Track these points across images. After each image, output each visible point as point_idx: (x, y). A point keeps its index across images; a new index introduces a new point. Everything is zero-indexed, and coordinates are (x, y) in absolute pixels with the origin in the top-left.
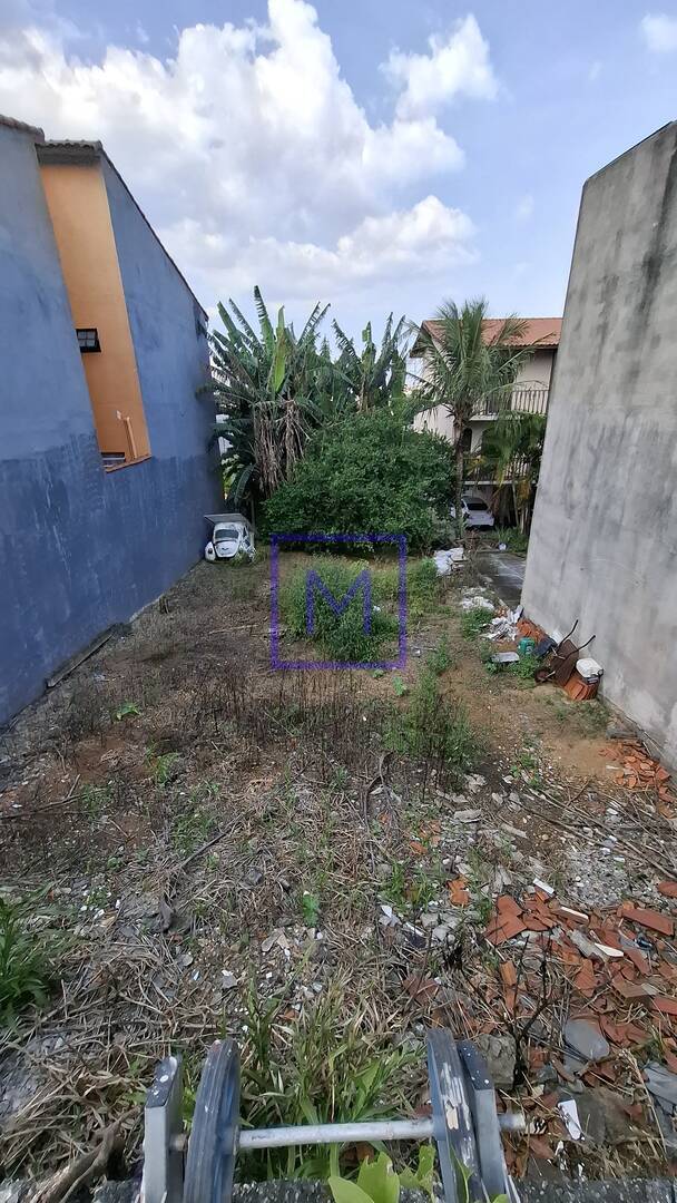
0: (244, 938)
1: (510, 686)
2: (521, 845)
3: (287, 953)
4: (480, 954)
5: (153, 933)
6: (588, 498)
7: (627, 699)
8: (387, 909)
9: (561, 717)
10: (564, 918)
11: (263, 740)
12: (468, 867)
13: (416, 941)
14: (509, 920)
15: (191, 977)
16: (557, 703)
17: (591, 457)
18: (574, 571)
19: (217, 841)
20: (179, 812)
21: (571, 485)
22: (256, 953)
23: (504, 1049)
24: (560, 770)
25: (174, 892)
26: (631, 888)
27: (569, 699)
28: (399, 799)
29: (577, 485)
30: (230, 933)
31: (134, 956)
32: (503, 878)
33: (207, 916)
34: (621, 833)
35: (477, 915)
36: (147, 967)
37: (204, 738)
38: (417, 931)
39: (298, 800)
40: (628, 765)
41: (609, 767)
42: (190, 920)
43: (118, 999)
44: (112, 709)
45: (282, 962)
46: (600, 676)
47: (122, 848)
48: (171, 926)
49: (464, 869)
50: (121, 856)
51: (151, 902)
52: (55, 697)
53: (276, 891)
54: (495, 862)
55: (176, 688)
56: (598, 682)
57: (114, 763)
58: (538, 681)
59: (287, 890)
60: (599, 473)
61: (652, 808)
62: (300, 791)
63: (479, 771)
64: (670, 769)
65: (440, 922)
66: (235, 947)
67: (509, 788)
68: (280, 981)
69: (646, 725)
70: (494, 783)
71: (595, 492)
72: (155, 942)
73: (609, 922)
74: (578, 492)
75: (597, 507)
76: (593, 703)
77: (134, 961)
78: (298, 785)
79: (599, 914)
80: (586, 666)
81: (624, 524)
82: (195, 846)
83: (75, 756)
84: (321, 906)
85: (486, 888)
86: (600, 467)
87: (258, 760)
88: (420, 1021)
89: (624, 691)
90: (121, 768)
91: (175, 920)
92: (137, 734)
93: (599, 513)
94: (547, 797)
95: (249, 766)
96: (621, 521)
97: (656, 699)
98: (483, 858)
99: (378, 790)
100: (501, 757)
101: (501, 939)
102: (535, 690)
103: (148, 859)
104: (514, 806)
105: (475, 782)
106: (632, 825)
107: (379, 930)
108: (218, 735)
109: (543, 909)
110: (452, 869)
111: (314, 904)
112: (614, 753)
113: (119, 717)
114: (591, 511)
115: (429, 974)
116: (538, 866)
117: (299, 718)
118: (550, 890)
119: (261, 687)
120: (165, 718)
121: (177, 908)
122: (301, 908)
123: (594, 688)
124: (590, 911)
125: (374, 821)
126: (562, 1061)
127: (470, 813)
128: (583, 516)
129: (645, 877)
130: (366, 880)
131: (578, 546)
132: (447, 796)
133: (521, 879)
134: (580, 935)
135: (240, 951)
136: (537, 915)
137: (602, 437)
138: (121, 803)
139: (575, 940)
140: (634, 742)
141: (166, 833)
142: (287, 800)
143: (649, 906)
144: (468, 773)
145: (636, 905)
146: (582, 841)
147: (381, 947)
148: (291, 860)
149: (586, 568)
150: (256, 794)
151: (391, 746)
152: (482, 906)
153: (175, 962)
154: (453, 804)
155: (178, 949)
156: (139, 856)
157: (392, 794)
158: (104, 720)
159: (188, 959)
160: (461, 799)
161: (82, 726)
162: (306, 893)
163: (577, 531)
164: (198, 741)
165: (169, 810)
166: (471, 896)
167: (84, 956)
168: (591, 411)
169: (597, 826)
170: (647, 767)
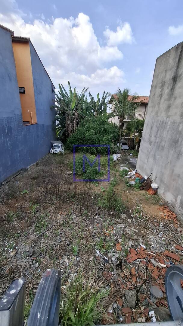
0: (55, 259)
1: (133, 190)
2: (136, 234)
3: (68, 264)
4: (125, 265)
5: (27, 257)
6: (156, 140)
7: (165, 195)
8: (98, 251)
9: (147, 199)
10: (149, 255)
11: (63, 202)
12: (121, 240)
13: (107, 261)
14: (133, 255)
15: (38, 270)
16: (146, 196)
17: (157, 129)
18: (151, 160)
19: (48, 230)
20: (38, 221)
21: (151, 137)
22: (58, 264)
23: (133, 294)
24: (146, 213)
25: (34, 244)
26: (167, 247)
27: (149, 194)
28: (102, 220)
29: (153, 136)
30: (51, 257)
31: (21, 264)
32: (131, 243)
33: (44, 252)
34: (164, 231)
35: (124, 253)
36: (24, 268)
37: (47, 201)
38: (107, 258)
39: (73, 219)
40: (165, 213)
41: (160, 213)
42: (39, 253)
43: (14, 277)
44: (20, 192)
45: (66, 266)
46: (157, 188)
47: (20, 231)
48: (33, 255)
49: (120, 240)
50: (19, 233)
51: (27, 247)
52: (4, 187)
53: (65, 245)
54: (129, 238)
55: (39, 187)
56: (157, 190)
57: (19, 206)
58: (140, 189)
59: (68, 245)
60: (159, 133)
61: (172, 225)
62: (73, 216)
63: (124, 213)
64: (176, 214)
65: (113, 255)
66: (52, 261)
67: (132, 218)
68: (65, 272)
69: (170, 202)
70: (129, 216)
71: (158, 138)
72: (27, 259)
73: (162, 256)
74: (153, 138)
75: (158, 142)
76: (156, 196)
77: (20, 265)
78: (73, 215)
79: (158, 254)
80: (154, 186)
81: (165, 147)
82: (42, 231)
83: (8, 204)
84: (78, 250)
85: (127, 246)
86: (159, 131)
87: (62, 208)
88: (107, 285)
89: (164, 192)
90: (21, 208)
91: (34, 253)
92: (27, 199)
93: (159, 144)
94: (143, 221)
95: (59, 209)
96: (165, 146)
97: (173, 194)
98: (126, 237)
99: (96, 217)
100: (130, 209)
101: (131, 261)
102: (140, 192)
103: (28, 234)
104: (134, 223)
105: (123, 216)
106: (167, 229)
107: (95, 257)
108: (51, 200)
109: (143, 252)
110: (117, 240)
111: (76, 249)
112: (161, 209)
113: (22, 194)
114: (156, 143)
115: (110, 271)
116: (141, 240)
117: (74, 196)
118: (145, 247)
119: (63, 187)
120: (36, 194)
121: (35, 249)
122: (73, 250)
123: (156, 192)
124: (156, 253)
125: (95, 226)
126: (150, 298)
127: (122, 224)
128: (154, 145)
129: (171, 244)
130: (92, 242)
131: (152, 153)
132: (115, 220)
133: (136, 244)
134: (153, 260)
135: (54, 263)
136: (141, 254)
137: (160, 124)
138: (20, 218)
139: (152, 261)
140: (167, 206)
141: (33, 227)
142: (70, 219)
143: (172, 252)
144: (121, 213)
145: (169, 252)
146: (153, 233)
147: (96, 263)
148: (70, 236)
149: (154, 159)
150: (60, 217)
151: (100, 205)
152: (126, 251)
153: (33, 266)
154: (117, 222)
155: (34, 262)
156: (24, 234)
157: (100, 218)
158: (18, 194)
159: (37, 265)
160: (119, 221)
161: (10, 196)
162: (74, 246)
163: (152, 149)
164: (45, 201)
165: (35, 221)
166: (122, 248)
167: (5, 263)
168: (157, 117)
169: (157, 229)
170: (170, 213)
